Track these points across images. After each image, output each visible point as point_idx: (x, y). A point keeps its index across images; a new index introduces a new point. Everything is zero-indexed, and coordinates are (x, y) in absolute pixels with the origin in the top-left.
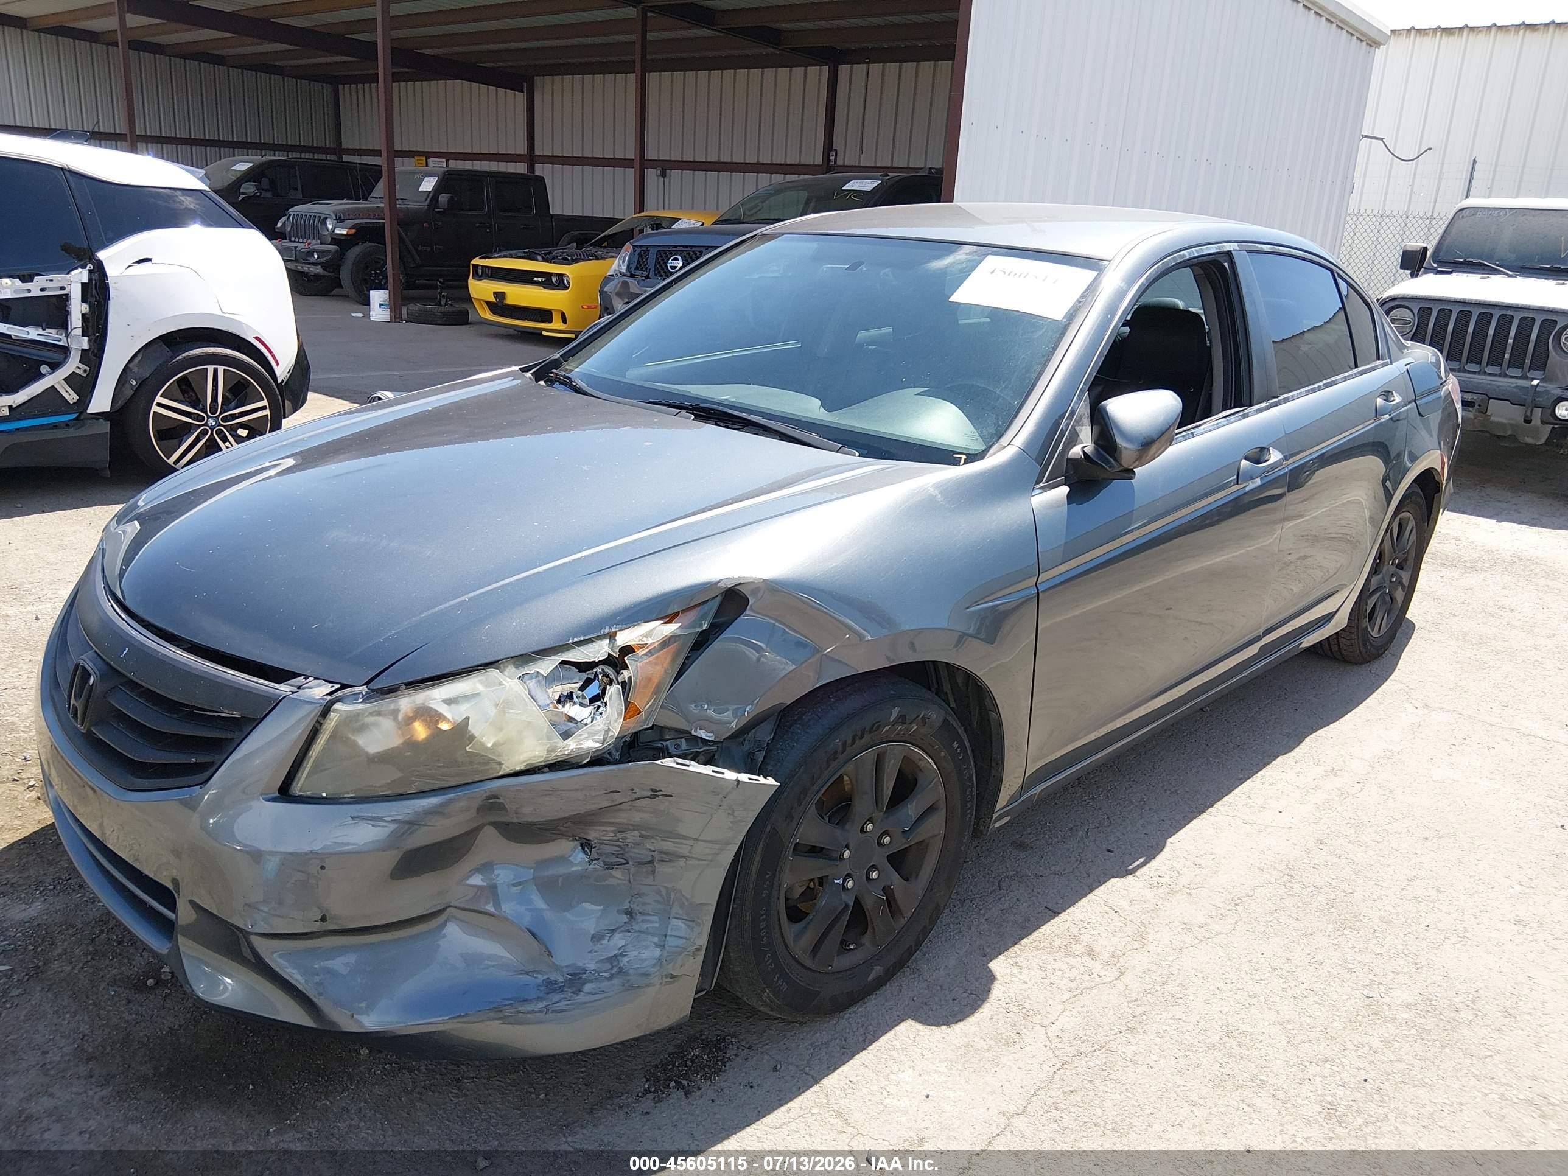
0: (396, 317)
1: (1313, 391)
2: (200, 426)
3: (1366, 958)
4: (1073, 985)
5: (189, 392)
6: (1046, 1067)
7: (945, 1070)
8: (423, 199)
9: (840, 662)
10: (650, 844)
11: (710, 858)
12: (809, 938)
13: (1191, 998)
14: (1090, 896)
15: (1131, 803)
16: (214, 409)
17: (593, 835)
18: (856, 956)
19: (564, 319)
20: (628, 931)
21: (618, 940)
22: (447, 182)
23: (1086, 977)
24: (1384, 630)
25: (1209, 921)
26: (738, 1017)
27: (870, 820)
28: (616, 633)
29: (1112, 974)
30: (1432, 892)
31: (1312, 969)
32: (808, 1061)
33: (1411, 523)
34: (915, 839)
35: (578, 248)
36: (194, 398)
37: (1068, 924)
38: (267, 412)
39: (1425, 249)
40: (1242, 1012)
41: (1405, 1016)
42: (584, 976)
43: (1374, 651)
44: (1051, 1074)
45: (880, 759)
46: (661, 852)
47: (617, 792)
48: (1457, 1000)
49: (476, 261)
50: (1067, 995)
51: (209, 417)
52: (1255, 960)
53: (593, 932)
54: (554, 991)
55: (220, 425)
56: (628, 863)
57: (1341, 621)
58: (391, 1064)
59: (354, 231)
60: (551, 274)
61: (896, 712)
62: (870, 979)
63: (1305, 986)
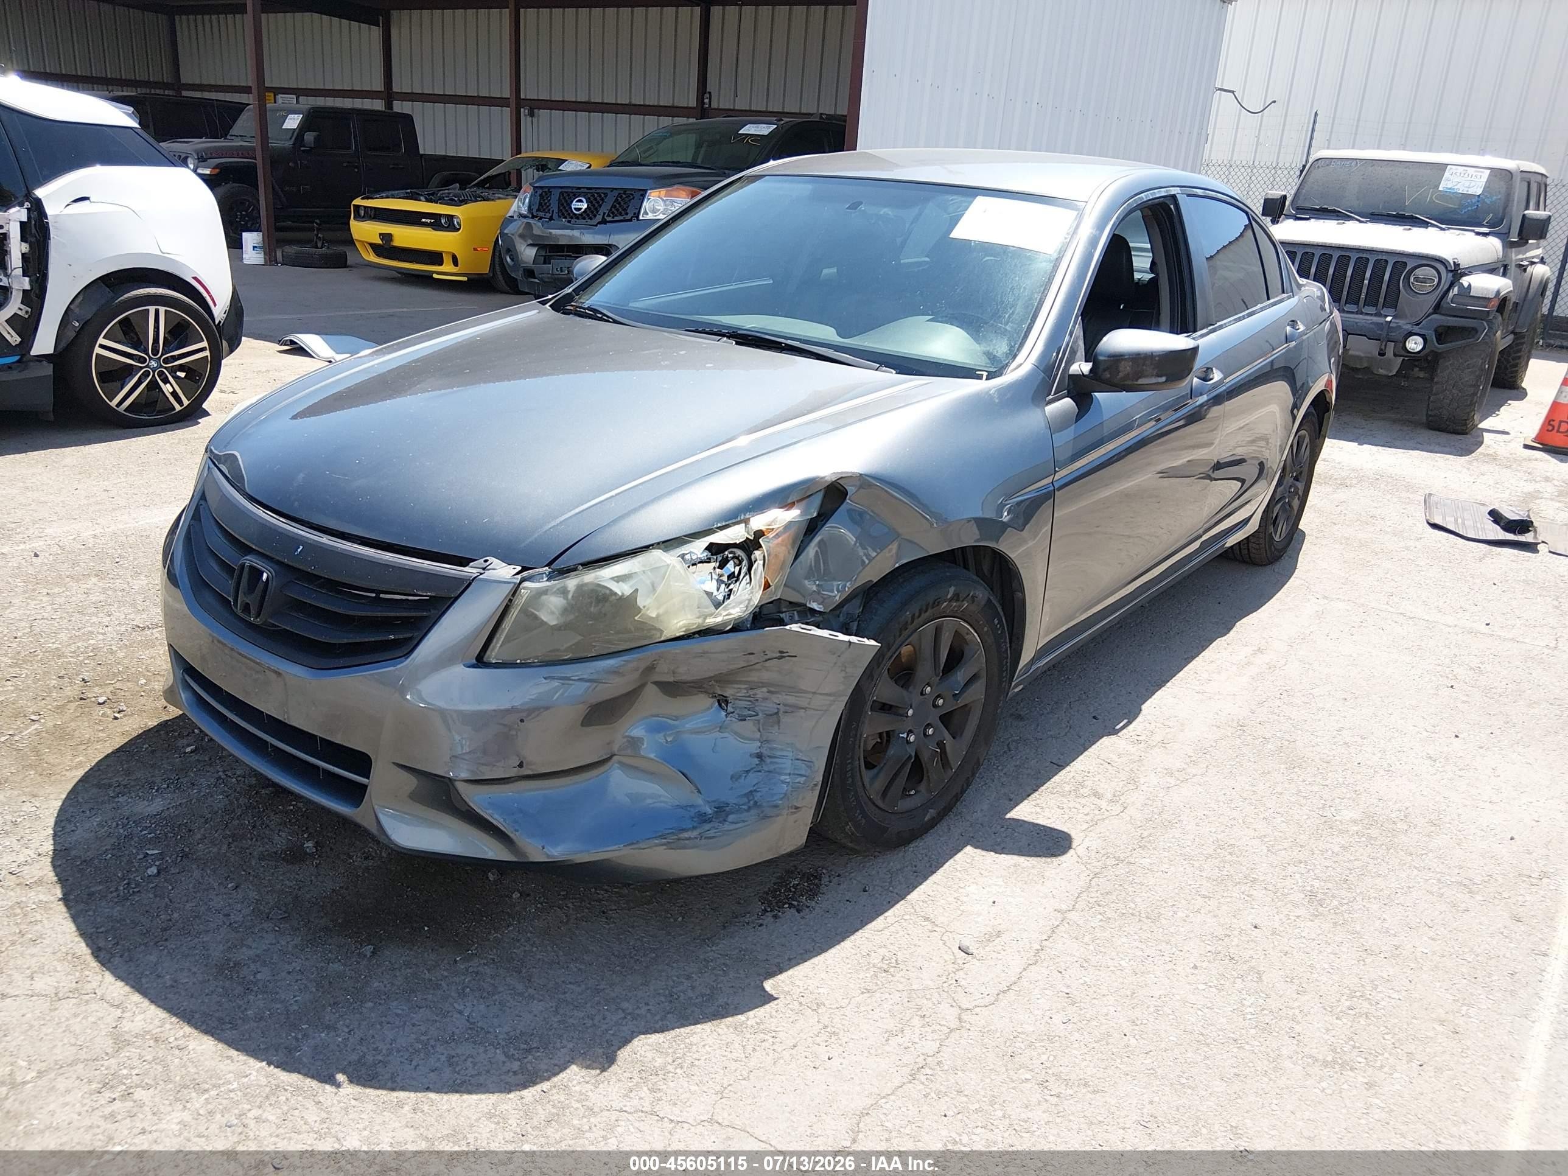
0: (271, 260)
1: (1240, 319)
2: (141, 368)
3: (1315, 788)
4: (1088, 818)
5: (131, 333)
6: (1082, 877)
7: (1002, 883)
8: (288, 137)
9: (915, 543)
10: (775, 698)
11: (825, 708)
12: (880, 784)
13: (1185, 822)
14: (1086, 753)
15: (1101, 681)
16: (155, 351)
17: (729, 692)
18: (915, 800)
19: (455, 262)
20: (760, 771)
21: (753, 778)
22: (313, 119)
23: (1097, 812)
24: (1283, 536)
25: (1186, 766)
26: (822, 854)
27: (929, 684)
28: (749, 519)
29: (1117, 808)
30: (1359, 739)
31: (1274, 798)
32: (890, 883)
33: (1307, 440)
34: (961, 702)
35: (461, 189)
36: (136, 339)
37: (1072, 774)
38: (207, 353)
39: (1285, 197)
40: (1227, 830)
41: (1355, 828)
42: (727, 809)
43: (1276, 553)
44: (1088, 881)
45: (938, 630)
46: (785, 705)
47: (753, 654)
48: (1393, 815)
49: (358, 201)
50: (1085, 826)
51: (150, 358)
52: (1228, 793)
53: (731, 773)
54: (705, 821)
55: (161, 367)
56: (757, 715)
57: (1253, 526)
58: (542, 904)
59: (218, 170)
60: (440, 215)
61: (952, 590)
62: (926, 819)
63: (1272, 810)
